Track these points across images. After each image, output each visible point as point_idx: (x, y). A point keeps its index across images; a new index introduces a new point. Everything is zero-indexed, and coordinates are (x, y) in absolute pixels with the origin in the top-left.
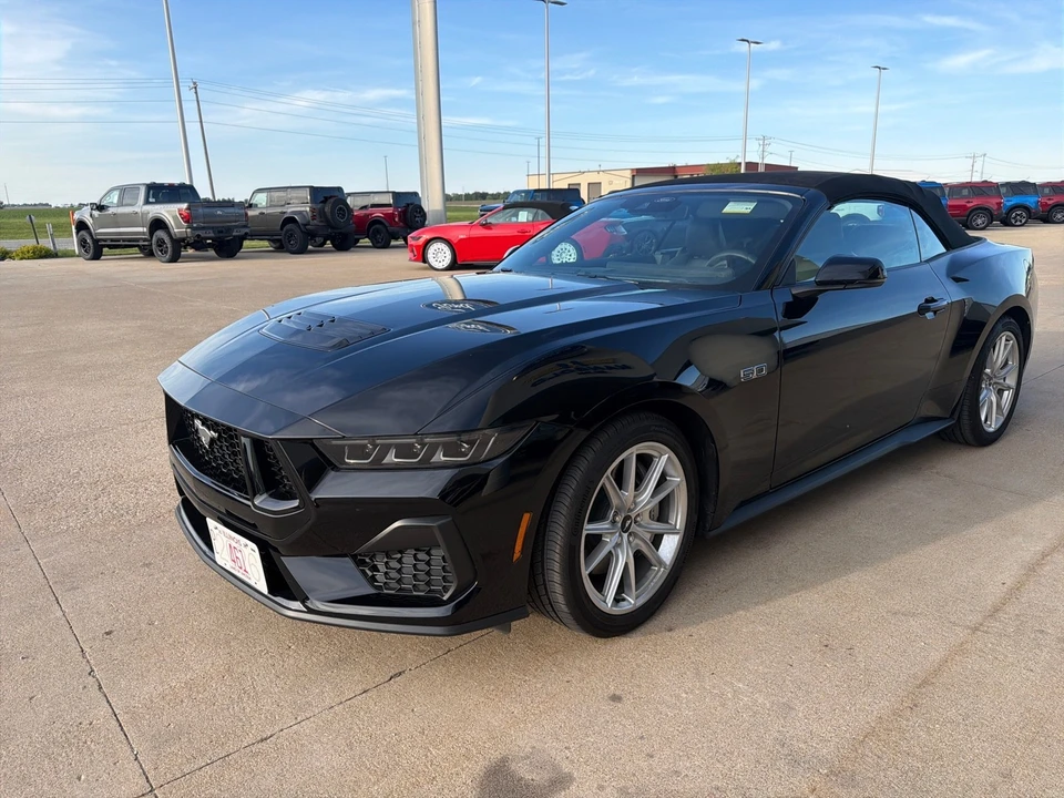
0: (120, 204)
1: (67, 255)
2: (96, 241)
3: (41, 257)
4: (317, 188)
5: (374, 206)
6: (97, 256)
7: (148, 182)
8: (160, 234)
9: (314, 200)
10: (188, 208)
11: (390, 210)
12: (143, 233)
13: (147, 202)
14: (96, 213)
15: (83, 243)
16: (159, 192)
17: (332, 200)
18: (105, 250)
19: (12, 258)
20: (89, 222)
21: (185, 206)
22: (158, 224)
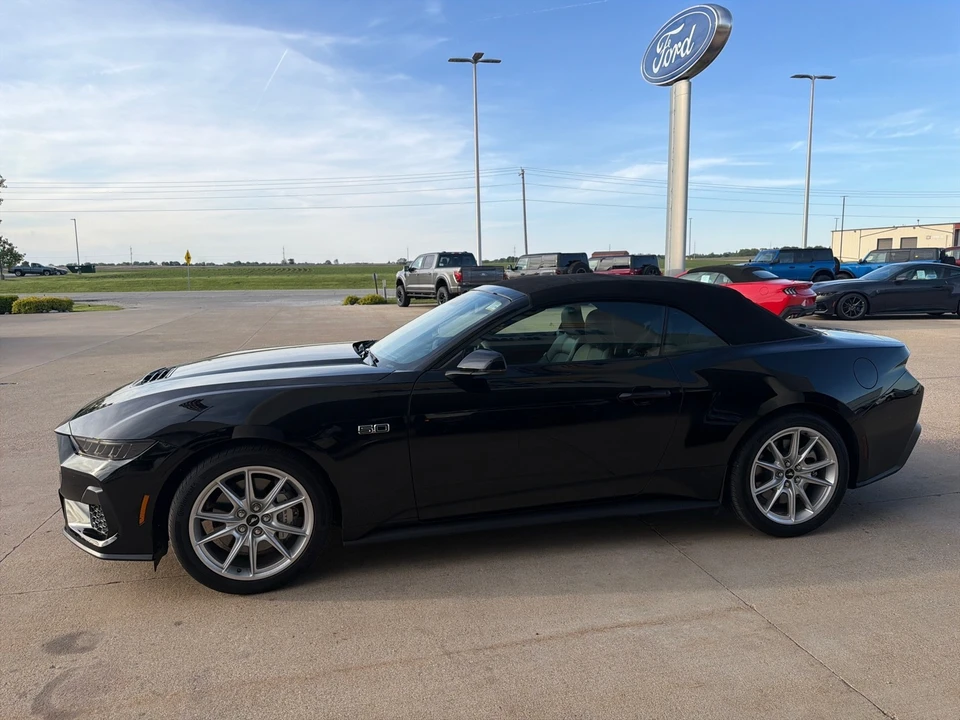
0: (423, 267)
1: (392, 302)
2: (406, 293)
3: (376, 303)
4: (564, 254)
5: (615, 267)
6: (406, 304)
7: (441, 252)
8: (442, 289)
9: (560, 264)
10: (461, 271)
11: (627, 271)
12: (432, 289)
13: (438, 266)
14: (408, 273)
15: (399, 294)
16: (447, 259)
17: (574, 264)
18: (412, 300)
19: (359, 304)
20: (404, 279)
21: (458, 269)
22: (441, 282)
